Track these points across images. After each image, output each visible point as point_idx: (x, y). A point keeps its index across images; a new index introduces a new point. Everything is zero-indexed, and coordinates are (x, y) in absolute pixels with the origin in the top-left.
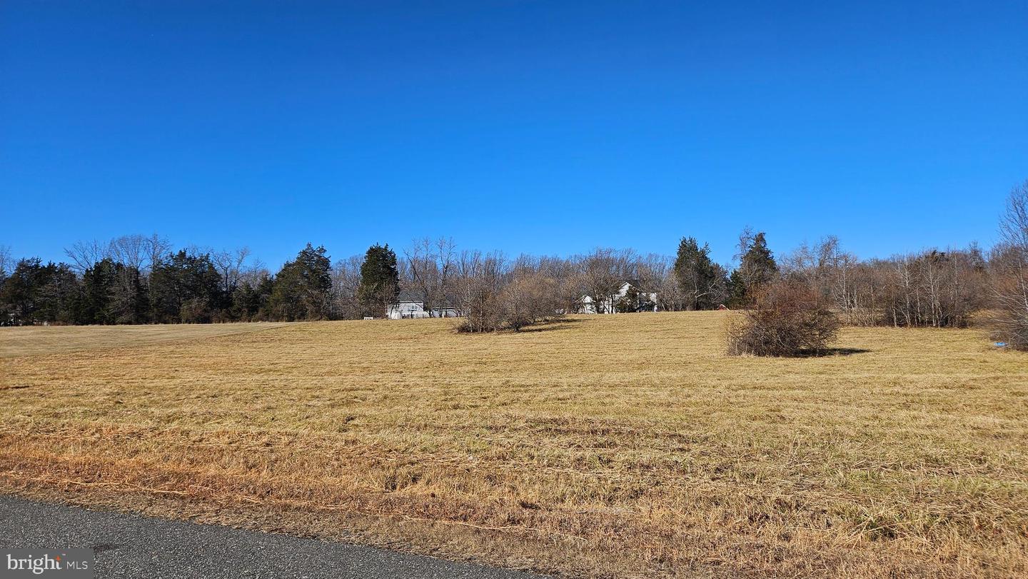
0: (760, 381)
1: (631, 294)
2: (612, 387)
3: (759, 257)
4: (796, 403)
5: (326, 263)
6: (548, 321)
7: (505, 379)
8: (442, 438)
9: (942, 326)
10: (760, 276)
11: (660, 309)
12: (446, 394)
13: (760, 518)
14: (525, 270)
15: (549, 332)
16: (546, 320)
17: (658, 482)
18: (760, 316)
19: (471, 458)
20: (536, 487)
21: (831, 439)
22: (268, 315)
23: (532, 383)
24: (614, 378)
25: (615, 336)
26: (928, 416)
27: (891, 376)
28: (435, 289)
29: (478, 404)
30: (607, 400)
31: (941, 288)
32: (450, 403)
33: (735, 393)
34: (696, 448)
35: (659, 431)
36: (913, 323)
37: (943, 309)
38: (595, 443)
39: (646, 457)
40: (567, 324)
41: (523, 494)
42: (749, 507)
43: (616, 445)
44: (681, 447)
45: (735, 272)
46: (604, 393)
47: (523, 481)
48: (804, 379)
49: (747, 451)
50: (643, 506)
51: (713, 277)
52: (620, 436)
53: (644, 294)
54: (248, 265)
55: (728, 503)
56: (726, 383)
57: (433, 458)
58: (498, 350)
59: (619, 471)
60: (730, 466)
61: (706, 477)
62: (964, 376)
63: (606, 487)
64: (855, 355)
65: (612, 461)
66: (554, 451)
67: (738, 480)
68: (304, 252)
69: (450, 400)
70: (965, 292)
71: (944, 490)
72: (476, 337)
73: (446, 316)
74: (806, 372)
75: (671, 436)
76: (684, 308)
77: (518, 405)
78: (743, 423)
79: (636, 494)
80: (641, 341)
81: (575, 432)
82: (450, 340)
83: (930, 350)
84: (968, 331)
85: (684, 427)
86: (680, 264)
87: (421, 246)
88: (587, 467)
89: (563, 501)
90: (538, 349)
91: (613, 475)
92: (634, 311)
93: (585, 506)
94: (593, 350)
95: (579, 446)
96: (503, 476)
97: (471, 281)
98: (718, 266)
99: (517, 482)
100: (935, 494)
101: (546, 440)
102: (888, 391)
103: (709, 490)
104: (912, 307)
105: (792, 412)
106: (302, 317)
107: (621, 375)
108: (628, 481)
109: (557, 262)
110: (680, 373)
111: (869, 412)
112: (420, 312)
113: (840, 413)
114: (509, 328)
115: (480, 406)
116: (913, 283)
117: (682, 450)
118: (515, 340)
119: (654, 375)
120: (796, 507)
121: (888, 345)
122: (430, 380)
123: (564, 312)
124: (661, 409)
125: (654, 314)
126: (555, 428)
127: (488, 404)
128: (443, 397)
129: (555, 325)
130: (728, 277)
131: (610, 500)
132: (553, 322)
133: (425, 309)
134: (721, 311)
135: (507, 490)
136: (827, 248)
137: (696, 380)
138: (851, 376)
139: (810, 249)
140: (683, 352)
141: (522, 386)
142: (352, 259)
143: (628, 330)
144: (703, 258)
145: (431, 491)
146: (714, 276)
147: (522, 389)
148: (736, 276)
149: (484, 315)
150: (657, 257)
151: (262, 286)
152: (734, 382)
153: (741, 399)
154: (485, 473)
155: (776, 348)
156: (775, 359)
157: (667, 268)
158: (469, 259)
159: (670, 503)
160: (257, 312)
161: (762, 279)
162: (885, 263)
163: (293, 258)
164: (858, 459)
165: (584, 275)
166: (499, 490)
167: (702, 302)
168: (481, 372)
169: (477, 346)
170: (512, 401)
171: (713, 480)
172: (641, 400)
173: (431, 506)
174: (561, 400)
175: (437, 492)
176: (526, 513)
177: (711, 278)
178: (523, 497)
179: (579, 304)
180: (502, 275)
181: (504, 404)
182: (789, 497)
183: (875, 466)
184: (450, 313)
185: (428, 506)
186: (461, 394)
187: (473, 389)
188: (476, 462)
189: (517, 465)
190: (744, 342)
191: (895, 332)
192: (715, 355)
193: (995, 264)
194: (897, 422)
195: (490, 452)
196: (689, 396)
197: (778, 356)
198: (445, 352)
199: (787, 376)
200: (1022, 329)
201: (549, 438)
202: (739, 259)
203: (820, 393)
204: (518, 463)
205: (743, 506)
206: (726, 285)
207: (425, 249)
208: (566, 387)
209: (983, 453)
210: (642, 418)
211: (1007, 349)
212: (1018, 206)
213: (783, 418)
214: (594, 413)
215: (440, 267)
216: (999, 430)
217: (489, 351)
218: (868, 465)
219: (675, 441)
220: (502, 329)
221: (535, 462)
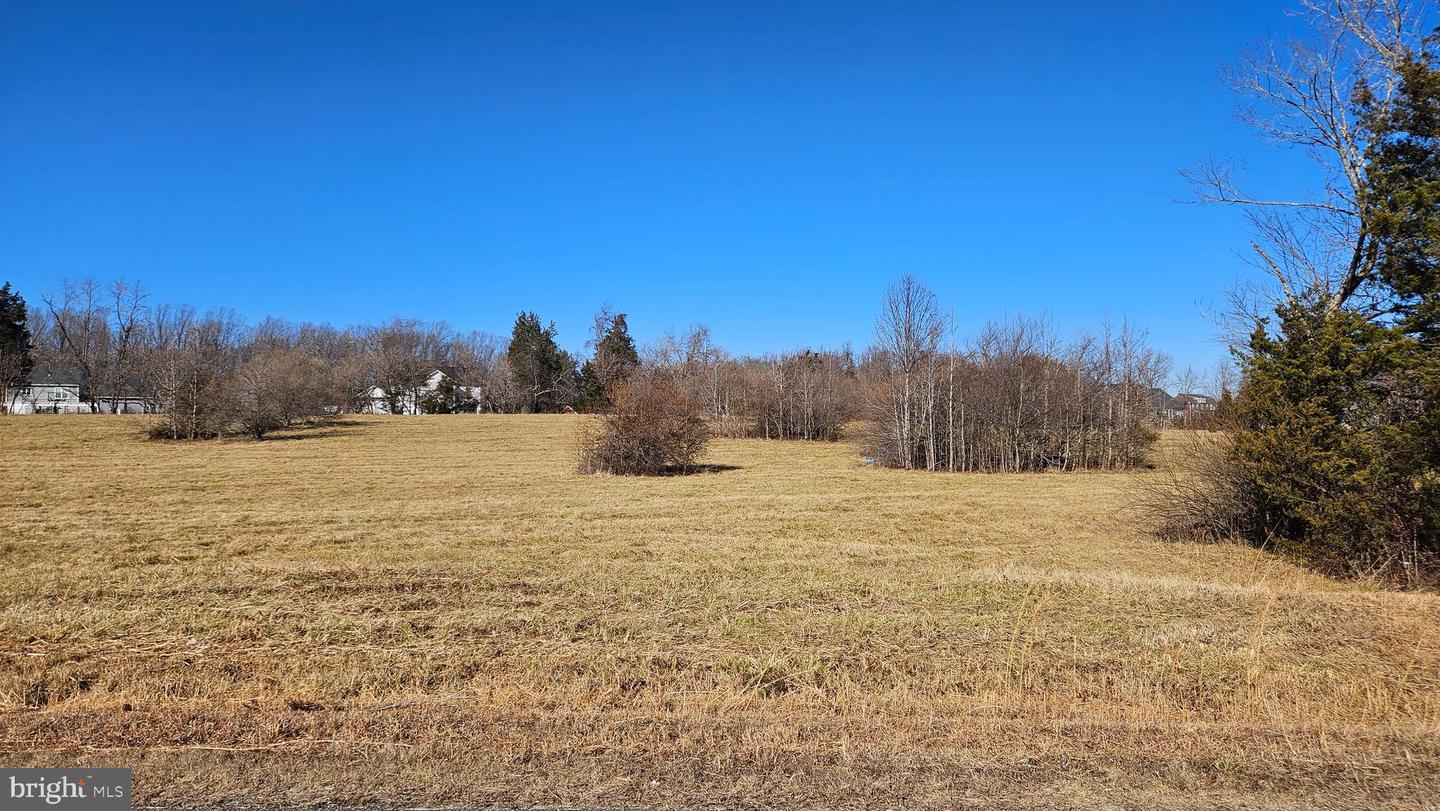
0: (620, 507)
1: (445, 388)
2: (420, 520)
3: (618, 345)
4: (663, 534)
6: (312, 423)
7: (240, 514)
8: (135, 612)
9: (813, 439)
10: (618, 370)
11: (485, 410)
12: (131, 540)
13: (635, 685)
14: (273, 343)
15: (313, 440)
16: (309, 422)
17: (499, 652)
18: (620, 423)
19: (194, 641)
20: (313, 676)
21: (708, 577)
23: (289, 519)
24: (422, 508)
25: (419, 447)
26: (806, 544)
27: (765, 498)
28: (104, 365)
29: (194, 555)
30: (414, 540)
31: (814, 395)
32: (141, 555)
33: (590, 524)
34: (548, 601)
35: (496, 581)
36: (785, 435)
37: (816, 419)
38: (403, 603)
39: (481, 617)
40: (343, 429)
41: (289, 690)
42: (620, 672)
43: (435, 604)
44: (528, 600)
45: (588, 363)
46: (409, 530)
47: (289, 670)
48: (671, 503)
49: (615, 599)
50: (479, 686)
51: (559, 368)
52: (440, 591)
53: (463, 389)
55: (593, 670)
56: (577, 511)
57: (120, 647)
58: (225, 467)
59: (442, 641)
60: (594, 621)
61: (565, 639)
62: (837, 496)
63: (424, 665)
64: (725, 473)
65: (431, 628)
66: (339, 620)
67: (605, 639)
69: (139, 549)
70: (837, 400)
71: (832, 629)
72: (184, 447)
73: (125, 411)
74: (673, 494)
75: (513, 587)
76: (518, 410)
77: (266, 554)
78: (604, 562)
79: (469, 672)
80: (458, 454)
81: (369, 589)
82: (134, 451)
83: (802, 467)
84: (838, 445)
85: (528, 574)
86: (516, 349)
87: (79, 292)
88: (393, 639)
89: (357, 694)
90: (296, 465)
91: (434, 648)
92: (448, 412)
93: (393, 697)
94: (387, 467)
95: (378, 610)
96: (253, 666)
97: (177, 356)
98: (565, 354)
99: (278, 673)
100: (824, 634)
101: (324, 605)
102: (763, 516)
103: (570, 654)
104: (784, 415)
105: (660, 546)
107: (432, 503)
108: (455, 654)
109: (330, 334)
110: (517, 499)
111: (744, 541)
112: (73, 403)
113: (714, 544)
114: (244, 433)
115: (197, 557)
116: (788, 388)
117: (530, 604)
118: (255, 452)
119: (480, 502)
120: (677, 666)
121: (759, 461)
122: (99, 518)
123: (339, 410)
124: (492, 550)
125: (477, 417)
126: (336, 585)
127: (213, 553)
128: (127, 546)
129: (325, 430)
130: (578, 369)
131: (430, 684)
132: (320, 425)
133: (83, 398)
134: (567, 415)
135: (261, 686)
136: (697, 339)
137: (539, 508)
138: (722, 498)
139: (677, 340)
140: (519, 470)
141: (273, 524)
143: (439, 439)
144: (546, 341)
145: (122, 701)
146: (561, 367)
147: (273, 528)
148: (588, 369)
149: (199, 412)
150: (483, 336)
152: (586, 509)
153: (597, 532)
154: (221, 662)
155: (638, 465)
156: (635, 478)
157: (496, 352)
158: (171, 318)
159: (518, 679)
161: (621, 375)
162: (757, 362)
164: (742, 600)
165: (375, 357)
166: (247, 687)
167: (542, 402)
168: (197, 503)
169: (186, 461)
170: (256, 547)
171: (574, 641)
172: (463, 539)
173: (134, 726)
174: (339, 542)
175: (135, 701)
176: (310, 718)
177: (556, 369)
178: (290, 692)
179: (364, 399)
180: (232, 350)
181: (242, 553)
182: (669, 654)
183: (760, 606)
184: (132, 406)
185: (126, 727)
186: (160, 540)
187: (183, 531)
188: (203, 647)
189: (278, 646)
190: (599, 456)
191: (767, 445)
192: (562, 473)
193: (865, 369)
194: (774, 552)
195: (228, 629)
196: (530, 530)
197: (639, 474)
198: (125, 470)
199: (650, 499)
200: (891, 444)
201: (328, 601)
202: (593, 346)
203: (691, 520)
204: (278, 642)
205: (613, 672)
206: (576, 380)
207: (85, 296)
208: (347, 524)
209: (865, 585)
210: (467, 564)
211: (876, 466)
212: (893, 305)
213: (649, 553)
214: (396, 561)
215: (114, 327)
216: (874, 557)
217: (210, 469)
218: (752, 606)
219: (519, 592)
220: (232, 435)
221: (308, 639)
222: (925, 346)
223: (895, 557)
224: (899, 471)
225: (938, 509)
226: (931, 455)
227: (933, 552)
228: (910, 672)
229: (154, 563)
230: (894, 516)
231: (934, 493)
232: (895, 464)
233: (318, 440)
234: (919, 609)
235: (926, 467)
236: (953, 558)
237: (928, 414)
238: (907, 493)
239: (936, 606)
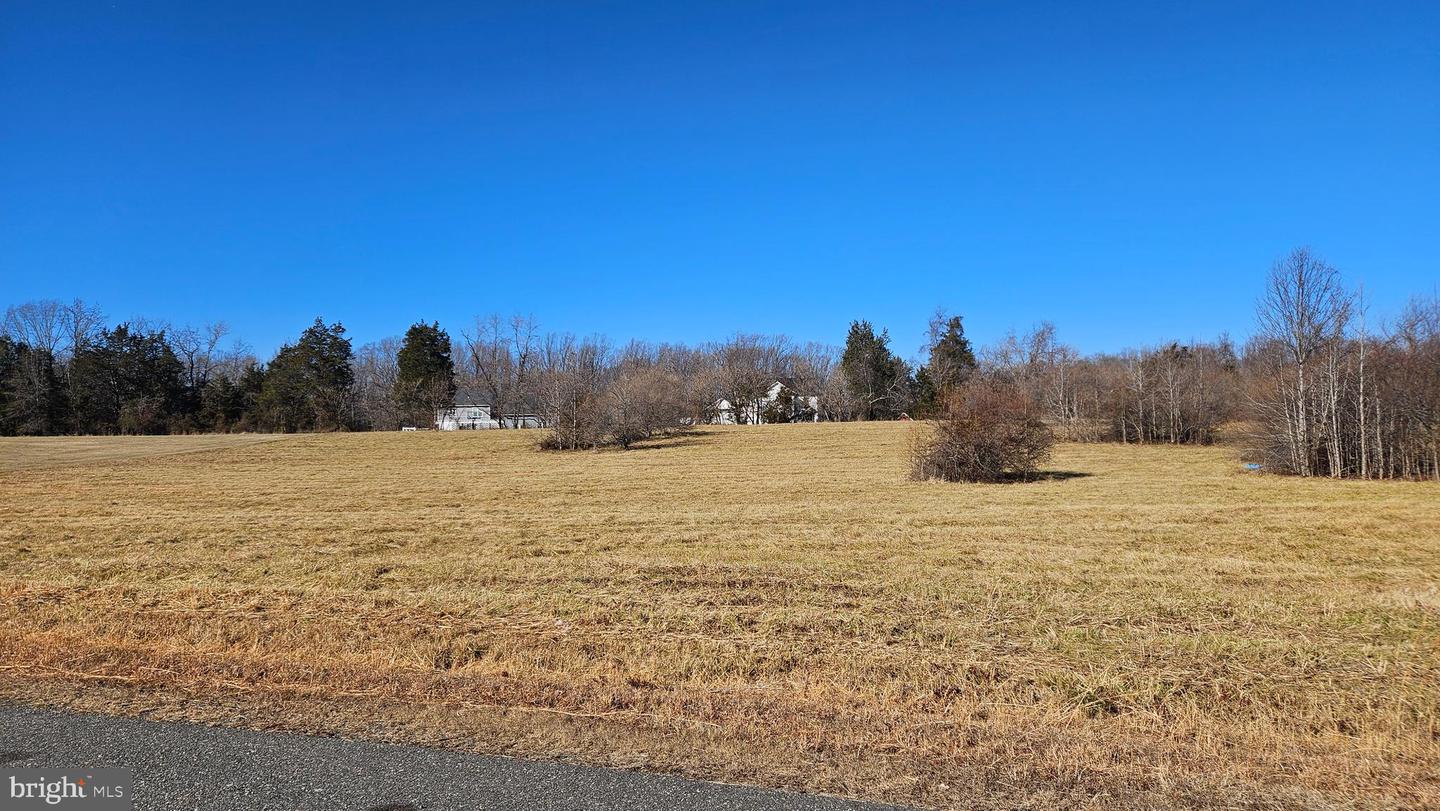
0: (952, 515)
1: (784, 398)
2: (757, 523)
3: (954, 349)
4: (996, 543)
5: (344, 347)
6: (669, 434)
7: (607, 515)
8: (519, 596)
9: (1182, 442)
10: (954, 375)
11: (822, 418)
12: (523, 535)
13: (949, 693)
14: (637, 363)
15: (670, 449)
16: (667, 433)
17: (816, 650)
18: (954, 428)
19: (560, 622)
20: (652, 659)
21: (1041, 589)
22: (256, 423)
23: (646, 520)
24: (758, 512)
25: (760, 455)
26: (1161, 558)
27: (1117, 507)
28: (507, 387)
29: (570, 549)
30: (750, 542)
31: (1182, 393)
32: (529, 548)
33: (919, 531)
34: (868, 604)
35: (819, 582)
36: (1146, 438)
37: (1185, 421)
38: (733, 599)
39: (800, 616)
40: (695, 439)
41: (632, 669)
42: (934, 678)
43: (761, 601)
44: (847, 601)
45: (922, 369)
46: (746, 532)
47: (633, 652)
48: (1008, 511)
49: (934, 606)
50: (796, 680)
51: (892, 376)
52: (767, 589)
53: (801, 398)
54: (225, 348)
55: (907, 674)
56: (908, 518)
57: (506, 624)
58: (599, 474)
59: (764, 635)
60: (911, 625)
61: (881, 641)
62: (1207, 507)
63: (747, 657)
64: (1073, 481)
65: (756, 623)
66: (676, 610)
67: (921, 644)
68: (311, 331)
69: (530, 544)
70: (1211, 398)
71: (1180, 651)
72: (567, 457)
73: (524, 426)
74: (1011, 502)
75: (835, 588)
76: (854, 418)
77: (626, 550)
78: (929, 569)
79: (788, 665)
80: (796, 461)
81: (705, 584)
82: (530, 460)
83: (1166, 474)
84: (1214, 449)
85: (852, 576)
86: (849, 358)
87: (488, 326)
88: (721, 631)
89: (687, 678)
90: (654, 472)
91: (758, 641)
92: (788, 421)
93: (718, 683)
94: (731, 474)
95: (711, 604)
96: (605, 647)
97: (560, 377)
98: (899, 360)
99: (624, 654)
100: (1169, 656)
101: (666, 597)
102: (1114, 526)
103: (884, 657)
104: (1145, 417)
105: (992, 554)
106: (309, 425)
107: (769, 507)
108: (775, 649)
109: (683, 352)
110: (848, 505)
111: (1088, 553)
112: (486, 421)
113: (1052, 555)
114: (614, 443)
115: (572, 551)
116: (1149, 386)
117: (849, 606)
118: (623, 460)
119: (814, 509)
120: (995, 677)
121: (1114, 467)
122: (501, 517)
123: (692, 422)
124: (822, 553)
125: (814, 426)
126: (677, 579)
127: (584, 548)
128: (520, 540)
129: (679, 440)
130: (913, 375)
131: (752, 674)
132: (675, 435)
133: (493, 416)
134: (903, 421)
135: (610, 664)
136: (1040, 339)
137: (868, 514)
138: (1067, 507)
139: (1019, 340)
140: (852, 477)
141: (633, 524)
142: (384, 343)
143: (778, 447)
144: (880, 349)
145: (503, 669)
146: (894, 374)
147: (632, 528)
148: (923, 375)
149: (578, 425)
150: (819, 347)
151: (246, 380)
152: (917, 516)
153: (926, 539)
154: (580, 642)
155: (973, 471)
156: (971, 485)
157: (832, 362)
158: (557, 346)
159: (832, 677)
160: (240, 418)
161: (957, 379)
162: (1113, 359)
163: (294, 340)
164: (1075, 614)
165: (721, 372)
166: (599, 665)
167: (876, 410)
168: (575, 505)
169: (567, 469)
170: (619, 544)
171: (889, 644)
172: (795, 541)
173: (502, 688)
174: (687, 542)
175: (511, 670)
176: (638, 693)
177: (890, 376)
178: (632, 673)
179: (713, 411)
180: (605, 370)
181: (607, 549)
182: (987, 664)
183: (1095, 622)
184: (530, 421)
185: (498, 689)
186: (545, 536)
187: (563, 529)
188: (567, 628)
189: (625, 631)
190: (932, 462)
191: (1123, 450)
192: (894, 480)
193: (1249, 362)
194: (1123, 566)
195: (587, 614)
196: (859, 535)
197: (975, 481)
198: (522, 477)
199: (986, 507)
200: (1281, 447)
201: (670, 594)
202: (928, 351)
203: (1028, 529)
204: (626, 627)
205: (927, 677)
206: (910, 386)
207: (493, 330)
208: (693, 525)
209: (1229, 604)
210: (796, 565)
211: (1262, 473)
212: (1281, 286)
213: (979, 562)
214: (731, 559)
215: (515, 356)
216: (1250, 575)
217: (586, 476)
218: (1086, 621)
219: (840, 594)
220: (604, 445)
221: (650, 626)
222: (1328, 332)
223: (1277, 576)
224: (1292, 478)
225: (1341, 522)
226: (1336, 459)
227: (1329, 572)
228: (1277, 705)
229: (538, 556)
230: (1279, 530)
231: (1339, 504)
232: (1287, 471)
233: (674, 449)
234: (1296, 635)
235: (1329, 474)
236: (1355, 580)
237: (1330, 412)
238: (1300, 504)
239: (1320, 630)
